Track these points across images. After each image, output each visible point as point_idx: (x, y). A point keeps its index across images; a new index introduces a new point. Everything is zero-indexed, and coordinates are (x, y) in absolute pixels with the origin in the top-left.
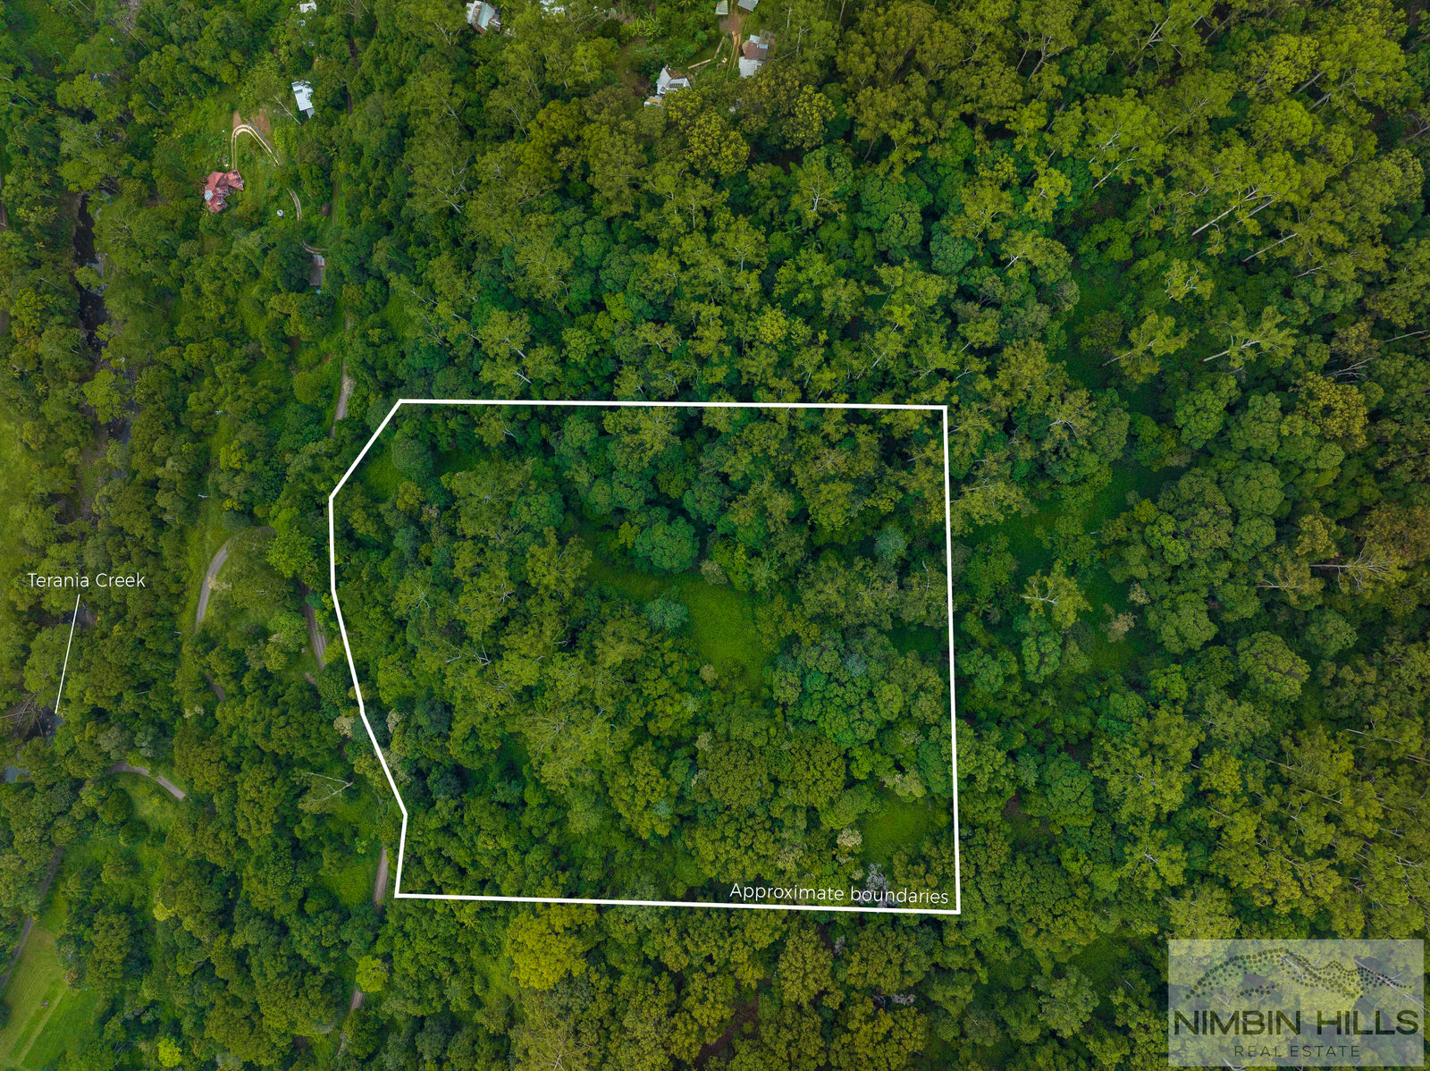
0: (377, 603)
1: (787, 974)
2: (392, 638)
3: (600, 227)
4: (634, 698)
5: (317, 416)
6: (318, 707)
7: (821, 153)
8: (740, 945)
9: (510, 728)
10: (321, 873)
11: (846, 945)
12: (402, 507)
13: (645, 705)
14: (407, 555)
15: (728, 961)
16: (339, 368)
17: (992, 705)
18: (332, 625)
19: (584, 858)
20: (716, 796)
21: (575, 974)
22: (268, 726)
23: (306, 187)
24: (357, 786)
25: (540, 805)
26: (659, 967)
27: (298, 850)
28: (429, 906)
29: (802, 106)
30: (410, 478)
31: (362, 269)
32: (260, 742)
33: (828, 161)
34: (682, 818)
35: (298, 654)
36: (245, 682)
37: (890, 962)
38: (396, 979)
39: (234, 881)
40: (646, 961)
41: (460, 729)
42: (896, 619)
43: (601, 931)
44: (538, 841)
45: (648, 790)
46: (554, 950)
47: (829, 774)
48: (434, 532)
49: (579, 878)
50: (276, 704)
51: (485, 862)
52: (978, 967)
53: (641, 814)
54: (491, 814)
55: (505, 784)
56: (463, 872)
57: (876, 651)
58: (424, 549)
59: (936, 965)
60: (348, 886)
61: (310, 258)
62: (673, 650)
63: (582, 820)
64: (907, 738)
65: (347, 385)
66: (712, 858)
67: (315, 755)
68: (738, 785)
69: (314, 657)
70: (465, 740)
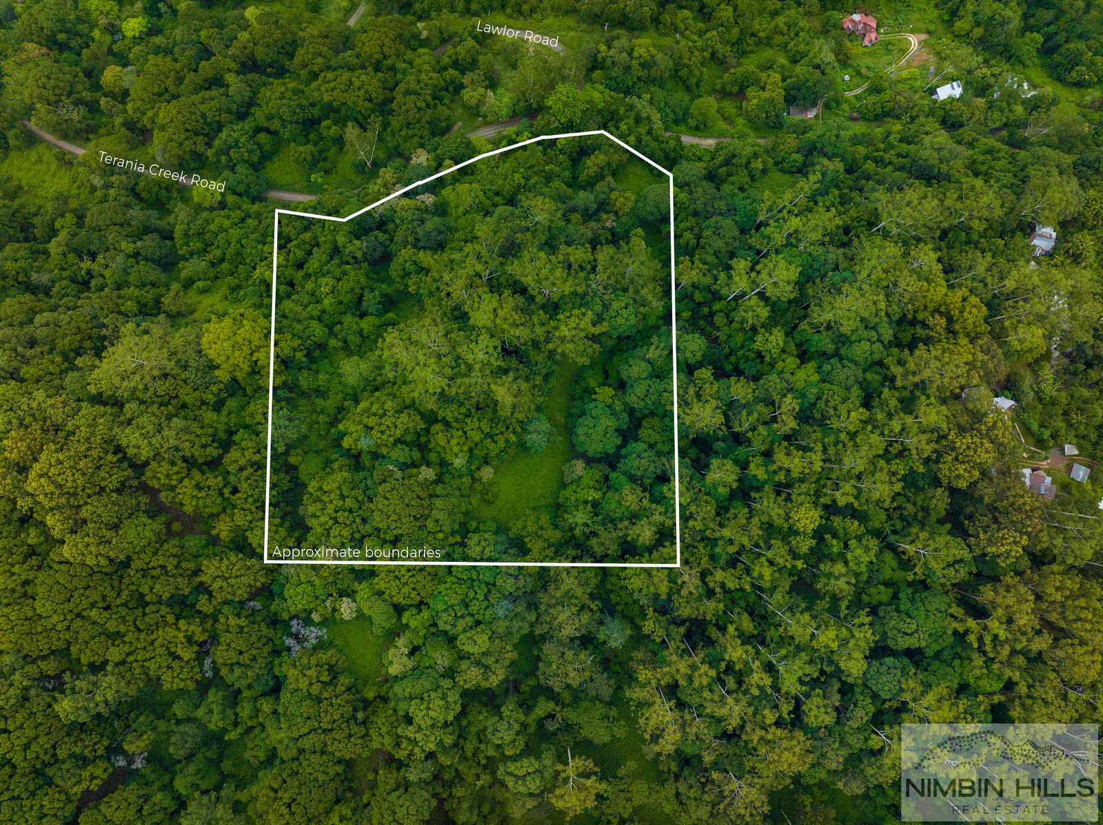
0: (527, 179)
1: (225, 562)
2: (497, 194)
3: (877, 357)
4: (463, 410)
5: (680, 119)
6: (433, 134)
7: (966, 554)
8: (249, 518)
9: (428, 302)
10: (292, 144)
11: (254, 612)
12: (613, 195)
13: (457, 420)
14: (572, 202)
15: (234, 507)
16: (721, 135)
17: (473, 730)
18: (505, 142)
19: (317, 372)
20: (380, 489)
21: (216, 372)
22: (416, 93)
23: (873, 99)
24: (368, 171)
25: (362, 330)
26: (226, 445)
27: (310, 124)
28: (269, 239)
29: (1011, 535)
30: (636, 201)
31: (812, 150)
32: (402, 87)
33: (961, 561)
34: (357, 457)
35: (478, 115)
36: (451, 71)
37: (241, 653)
38: (205, 214)
39: (281, 72)
40: (231, 433)
41: (425, 258)
42: (543, 638)
43: (255, 391)
44: (331, 330)
45: (383, 428)
46: (237, 353)
47: (406, 590)
48: (593, 224)
49: (300, 369)
50: (434, 98)
51: (309, 285)
52: (239, 730)
53: (360, 422)
54: (352, 290)
55: (378, 299)
56: (300, 266)
57: (516, 624)
58: (576, 217)
59: (239, 691)
60: (282, 168)
61: (814, 105)
62: (507, 441)
63: (352, 370)
64: (441, 657)
65: (710, 143)
66: (325, 488)
67: (393, 134)
68: (391, 508)
69: (476, 129)
70: (415, 263)
